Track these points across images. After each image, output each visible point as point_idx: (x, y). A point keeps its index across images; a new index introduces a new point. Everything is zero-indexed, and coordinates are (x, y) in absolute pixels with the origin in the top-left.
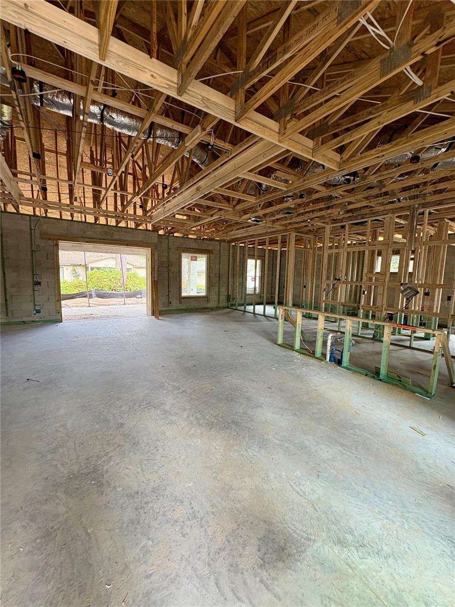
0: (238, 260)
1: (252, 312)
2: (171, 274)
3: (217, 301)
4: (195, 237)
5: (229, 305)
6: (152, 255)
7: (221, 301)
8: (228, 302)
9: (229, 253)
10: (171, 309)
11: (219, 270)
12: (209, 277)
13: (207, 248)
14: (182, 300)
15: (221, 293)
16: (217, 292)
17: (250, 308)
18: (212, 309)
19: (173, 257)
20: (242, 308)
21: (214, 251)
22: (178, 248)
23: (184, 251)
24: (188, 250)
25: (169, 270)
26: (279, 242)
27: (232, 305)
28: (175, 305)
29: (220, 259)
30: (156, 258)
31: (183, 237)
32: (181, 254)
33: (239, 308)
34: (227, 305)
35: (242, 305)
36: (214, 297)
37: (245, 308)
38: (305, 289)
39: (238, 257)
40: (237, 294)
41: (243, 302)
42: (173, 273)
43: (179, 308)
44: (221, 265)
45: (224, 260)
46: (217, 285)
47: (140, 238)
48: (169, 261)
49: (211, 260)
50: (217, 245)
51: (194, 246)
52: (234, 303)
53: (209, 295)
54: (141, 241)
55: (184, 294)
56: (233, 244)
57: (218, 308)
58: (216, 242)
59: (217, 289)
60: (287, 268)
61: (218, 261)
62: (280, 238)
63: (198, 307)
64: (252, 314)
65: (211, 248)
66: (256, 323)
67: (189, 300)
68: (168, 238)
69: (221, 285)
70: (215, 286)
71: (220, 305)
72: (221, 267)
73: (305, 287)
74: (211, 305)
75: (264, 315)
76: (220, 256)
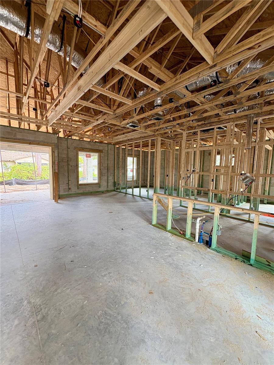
0: (121, 157)
1: (132, 194)
2: (70, 167)
3: (107, 186)
4: (89, 140)
5: (115, 189)
6: (53, 152)
7: (109, 187)
8: (114, 187)
9: (114, 152)
10: (71, 193)
11: (108, 165)
12: (100, 169)
13: (98, 149)
14: (80, 186)
15: (109, 180)
16: (106, 180)
17: (130, 191)
18: (103, 192)
19: (71, 154)
20: (124, 191)
21: (104, 151)
22: (75, 148)
23: (80, 150)
24: (83, 149)
25: (68, 165)
26: (150, 144)
27: (117, 189)
28: (74, 190)
29: (108, 156)
30: (56, 154)
31: (79, 140)
32: (78, 152)
33: (122, 191)
34: (113, 189)
35: (124, 188)
36: (104, 184)
37: (126, 191)
38: (167, 178)
39: (121, 155)
40: (121, 181)
41: (125, 186)
42: (71, 166)
43: (77, 192)
44: (109, 161)
45: (111, 157)
46: (106, 175)
47: (41, 139)
48: (68, 157)
49: (101, 157)
50: (106, 147)
51: (88, 146)
52: (119, 187)
53: (100, 183)
54: (42, 141)
55: (81, 182)
56: (117, 146)
57: (108, 191)
58: (104, 144)
59: (106, 178)
60: (156, 163)
61: (107, 157)
62: (150, 141)
63: (92, 191)
64: (131, 196)
65: (101, 148)
66: (134, 204)
67: (85, 186)
68: (67, 140)
69: (109, 175)
70: (105, 176)
71: (109, 189)
72: (109, 162)
73: (167, 176)
74: (102, 189)
75: (140, 196)
76: (108, 155)
